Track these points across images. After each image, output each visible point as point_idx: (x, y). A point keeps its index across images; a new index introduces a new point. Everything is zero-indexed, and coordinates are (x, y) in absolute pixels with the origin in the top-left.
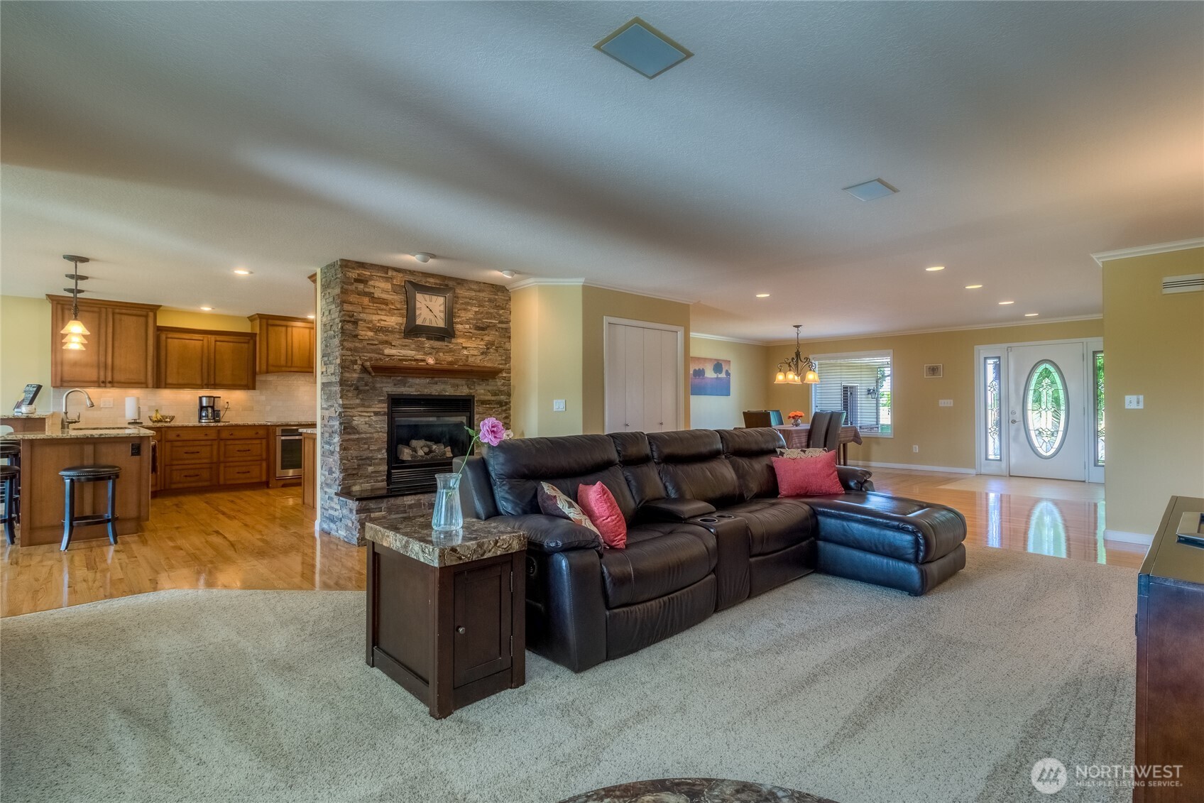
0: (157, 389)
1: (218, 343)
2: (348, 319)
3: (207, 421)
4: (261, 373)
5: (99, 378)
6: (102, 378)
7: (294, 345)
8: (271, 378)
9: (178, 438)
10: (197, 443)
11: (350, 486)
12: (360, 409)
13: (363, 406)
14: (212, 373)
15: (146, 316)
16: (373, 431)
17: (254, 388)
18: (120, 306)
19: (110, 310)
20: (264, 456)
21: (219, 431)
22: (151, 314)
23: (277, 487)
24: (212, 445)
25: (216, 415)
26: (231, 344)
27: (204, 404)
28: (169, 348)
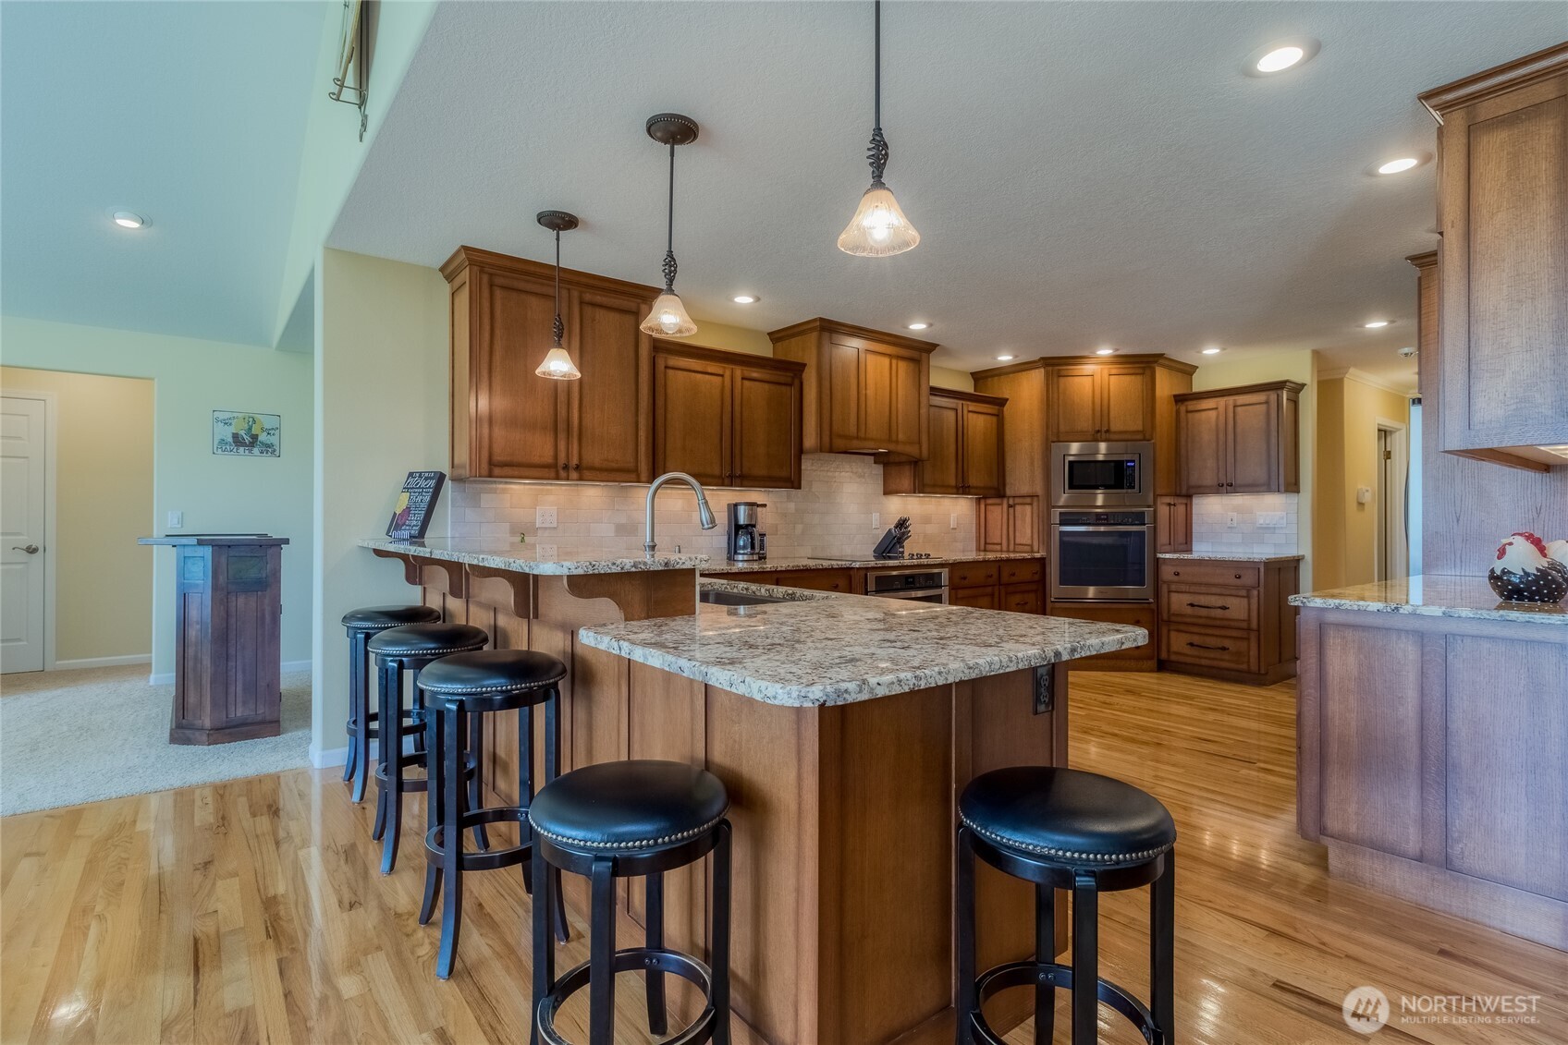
1: (745, 383)
3: (746, 557)
4: (811, 453)
5: (556, 457)
6: (563, 459)
7: (868, 393)
15: (636, 314)
17: (797, 487)
18: (593, 287)
22: (643, 308)
26: (766, 386)
27: (742, 520)
28: (669, 391)
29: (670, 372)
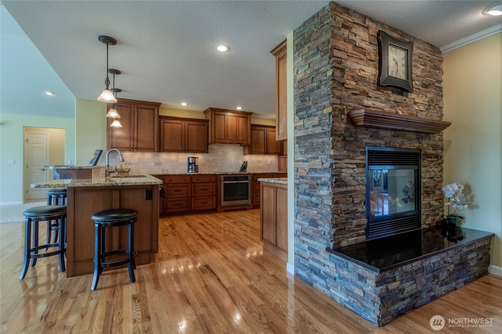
0: (159, 153)
1: (189, 126)
2: (338, 66)
3: (191, 171)
4: (212, 143)
5: (130, 146)
6: (132, 146)
7: (228, 127)
8: (215, 147)
9: (170, 182)
10: (180, 185)
11: (340, 242)
12: (347, 161)
13: (349, 157)
14: (187, 143)
15: (154, 110)
16: (356, 183)
17: (207, 153)
18: (141, 104)
19: (136, 106)
20: (215, 193)
21: (191, 178)
22: (156, 108)
23: (221, 212)
24: (188, 186)
25: (196, 169)
26: (196, 126)
27: (190, 162)
28: (165, 129)
29: (165, 124)
